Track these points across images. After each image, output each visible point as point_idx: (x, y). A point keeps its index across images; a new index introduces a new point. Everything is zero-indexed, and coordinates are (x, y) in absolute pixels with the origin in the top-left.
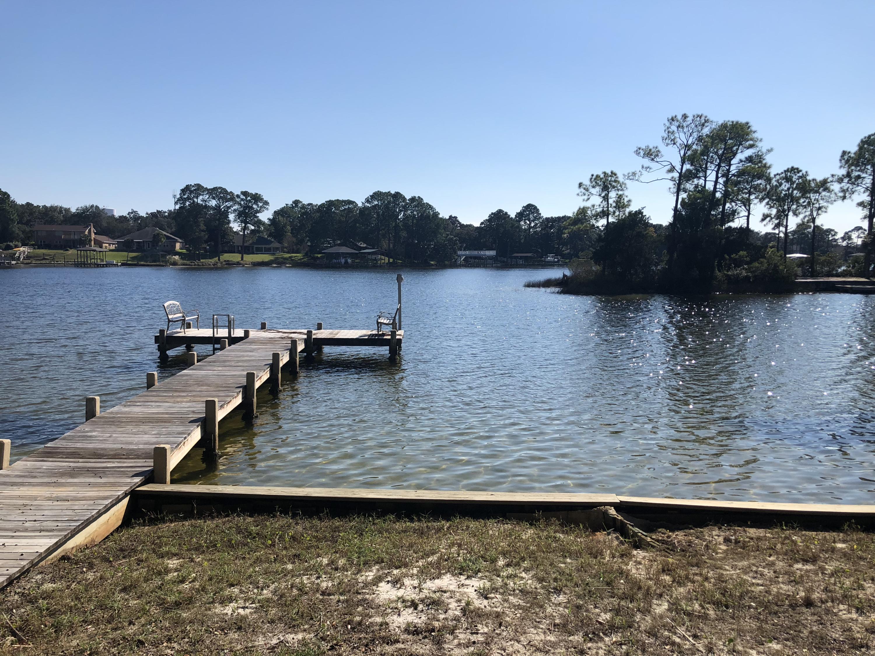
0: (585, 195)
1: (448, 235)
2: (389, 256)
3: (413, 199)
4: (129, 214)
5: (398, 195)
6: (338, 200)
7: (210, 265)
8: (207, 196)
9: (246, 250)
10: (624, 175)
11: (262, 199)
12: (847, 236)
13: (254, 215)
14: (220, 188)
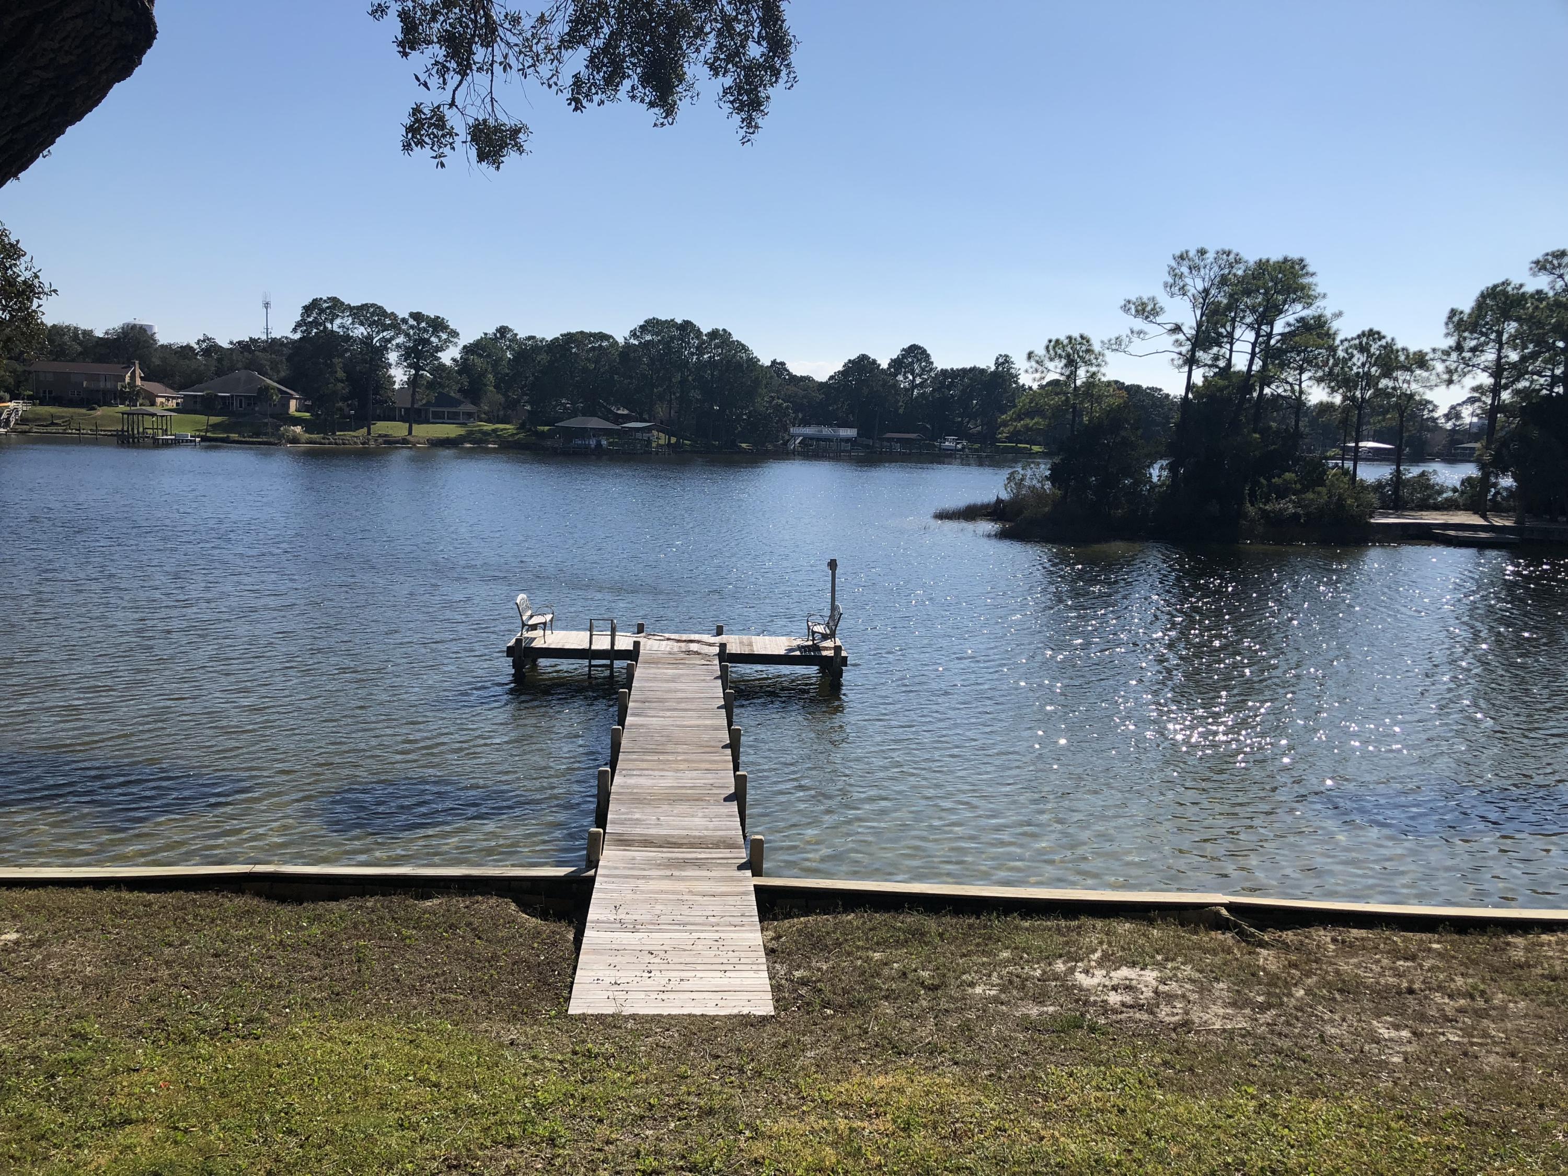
0: (1037, 371)
1: (773, 398)
2: (670, 434)
3: (714, 334)
4: (198, 343)
5: (687, 326)
6: (582, 332)
7: (355, 443)
8: (350, 321)
9: (414, 416)
10: (1102, 342)
11: (447, 327)
12: (1454, 413)
13: (432, 355)
14: (373, 305)
